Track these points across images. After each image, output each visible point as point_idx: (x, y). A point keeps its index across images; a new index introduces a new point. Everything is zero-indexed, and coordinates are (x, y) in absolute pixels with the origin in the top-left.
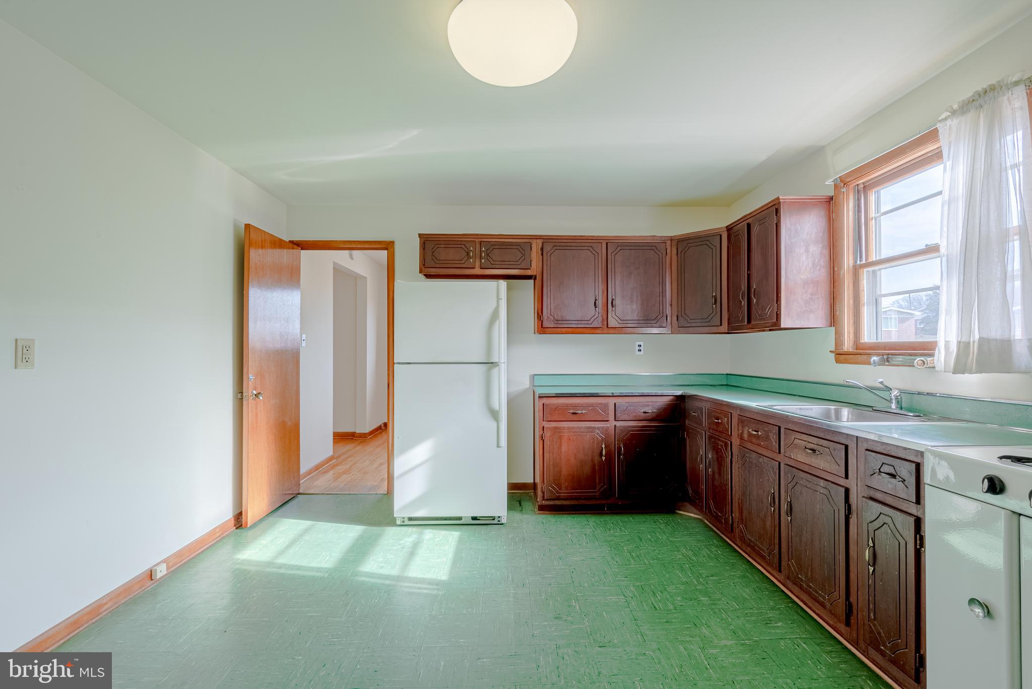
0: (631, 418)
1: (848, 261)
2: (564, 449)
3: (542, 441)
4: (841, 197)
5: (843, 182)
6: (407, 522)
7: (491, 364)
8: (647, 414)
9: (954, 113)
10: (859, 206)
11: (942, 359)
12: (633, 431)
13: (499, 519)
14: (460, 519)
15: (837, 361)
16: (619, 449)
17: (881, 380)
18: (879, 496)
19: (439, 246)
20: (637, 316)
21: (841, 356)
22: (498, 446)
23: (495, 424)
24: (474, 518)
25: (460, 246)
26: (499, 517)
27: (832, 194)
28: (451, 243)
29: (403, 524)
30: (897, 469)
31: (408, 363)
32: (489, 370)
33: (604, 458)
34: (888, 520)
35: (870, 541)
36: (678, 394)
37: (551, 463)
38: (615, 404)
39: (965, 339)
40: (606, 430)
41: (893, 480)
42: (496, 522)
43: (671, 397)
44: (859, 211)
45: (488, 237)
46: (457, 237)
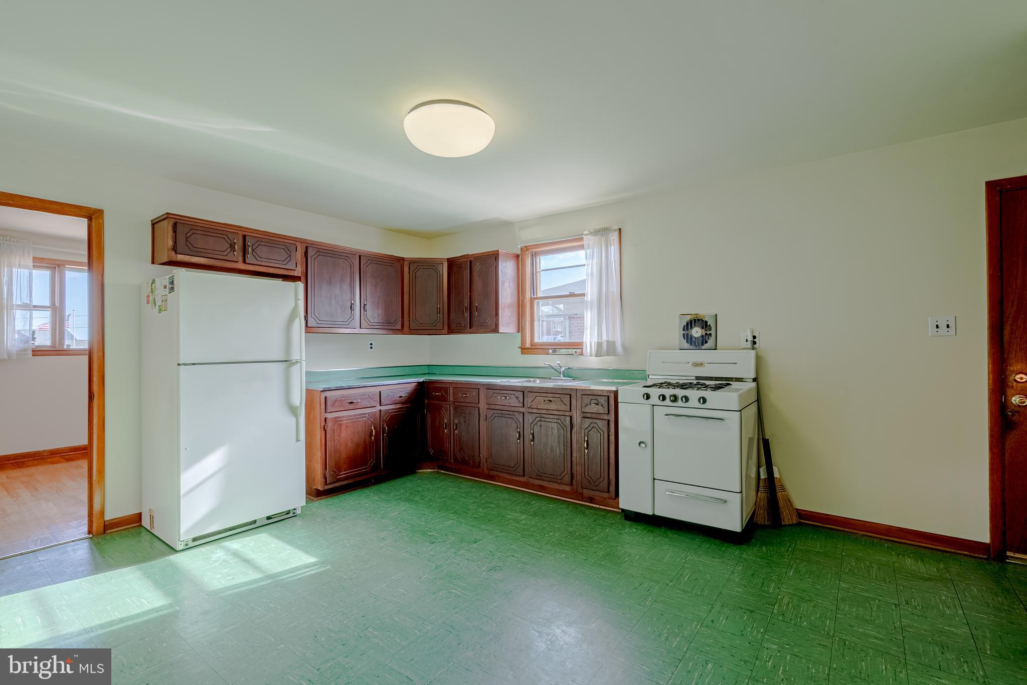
0: (391, 402)
1: (528, 295)
2: (343, 434)
3: (324, 432)
4: (525, 256)
5: (525, 249)
6: (191, 544)
7: (287, 362)
8: (402, 398)
9: (591, 233)
10: (533, 264)
11: (589, 350)
12: (391, 413)
13: (294, 511)
14: (255, 522)
15: (522, 353)
16: (384, 429)
17: (559, 362)
18: (589, 415)
19: (195, 231)
20: (382, 319)
21: (524, 350)
22: (298, 440)
23: (294, 420)
24: (269, 518)
25: (222, 236)
26: (295, 509)
27: (519, 253)
28: (211, 231)
29: (187, 547)
30: (599, 400)
31: (194, 364)
32: (289, 367)
33: (373, 438)
34: (595, 425)
35: (586, 437)
36: (421, 381)
37: (333, 450)
38: (380, 392)
39: (600, 341)
40: (374, 415)
41: (597, 406)
42: (291, 515)
43: (416, 384)
44: (533, 266)
45: (253, 231)
46: (217, 225)
